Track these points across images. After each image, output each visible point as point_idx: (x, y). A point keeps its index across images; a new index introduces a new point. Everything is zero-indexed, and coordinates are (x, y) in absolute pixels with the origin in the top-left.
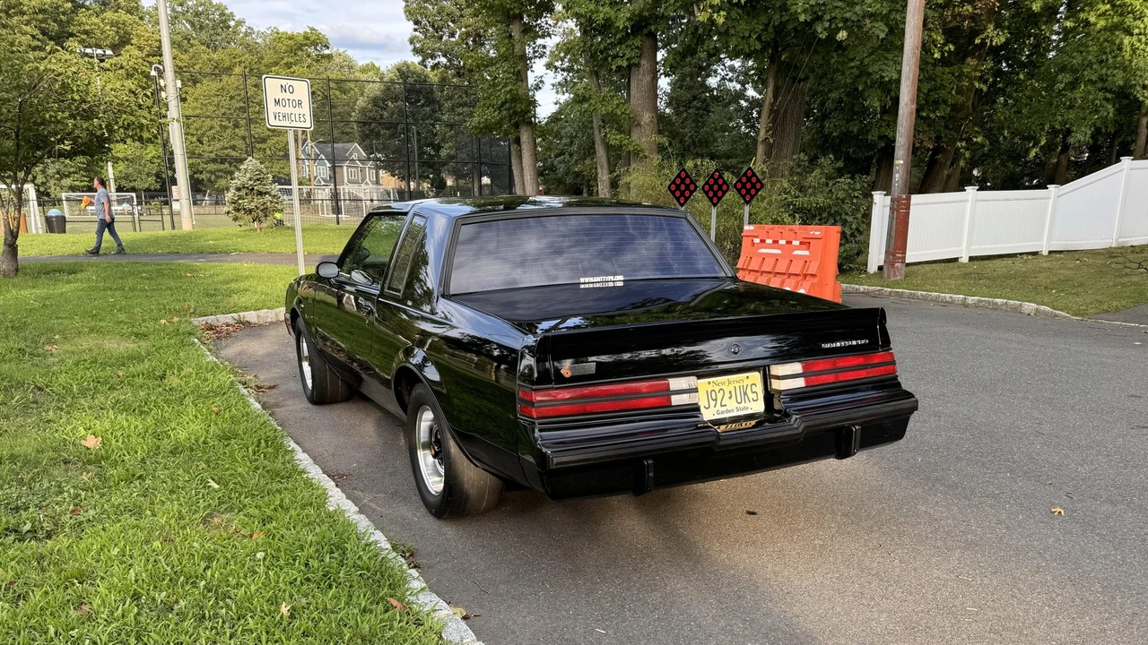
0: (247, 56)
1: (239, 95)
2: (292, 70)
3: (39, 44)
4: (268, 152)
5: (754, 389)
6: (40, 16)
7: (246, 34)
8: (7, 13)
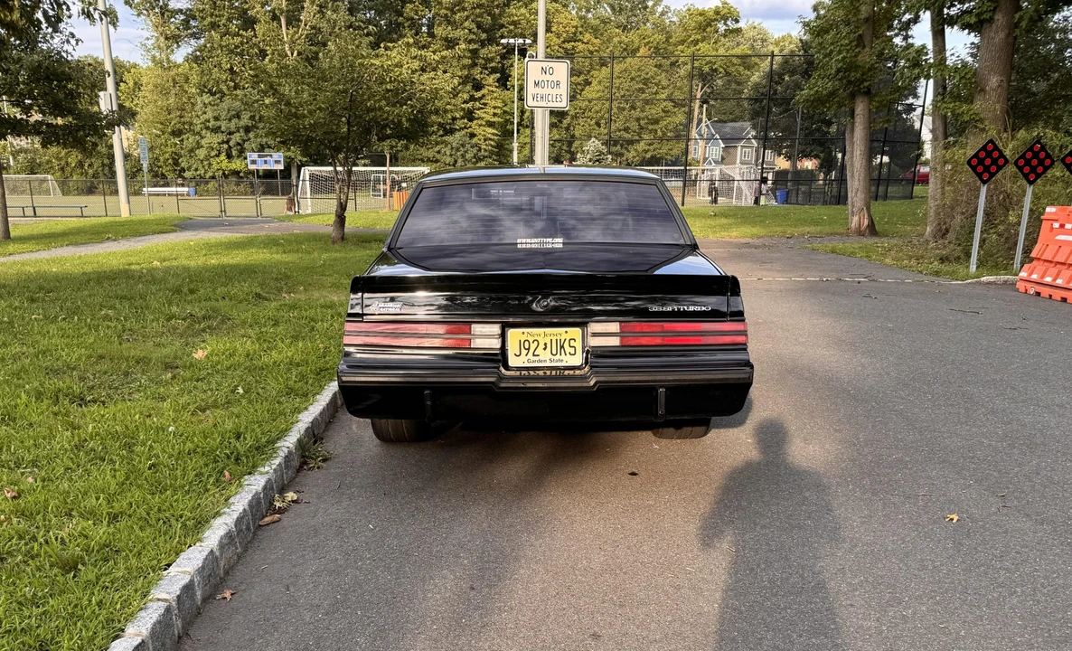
0: (656, 36)
1: (640, 76)
2: (698, 47)
3: (474, 37)
4: (659, 133)
5: (572, 343)
6: (478, 10)
7: (663, 14)
8: (452, 10)
